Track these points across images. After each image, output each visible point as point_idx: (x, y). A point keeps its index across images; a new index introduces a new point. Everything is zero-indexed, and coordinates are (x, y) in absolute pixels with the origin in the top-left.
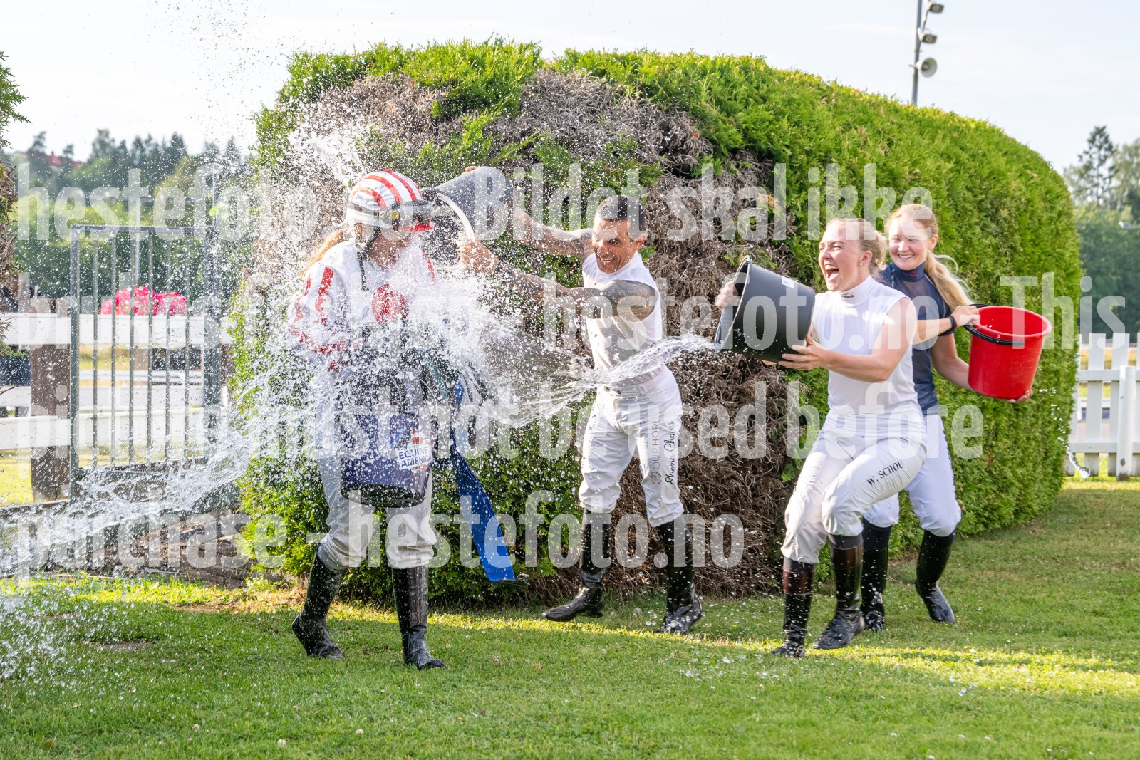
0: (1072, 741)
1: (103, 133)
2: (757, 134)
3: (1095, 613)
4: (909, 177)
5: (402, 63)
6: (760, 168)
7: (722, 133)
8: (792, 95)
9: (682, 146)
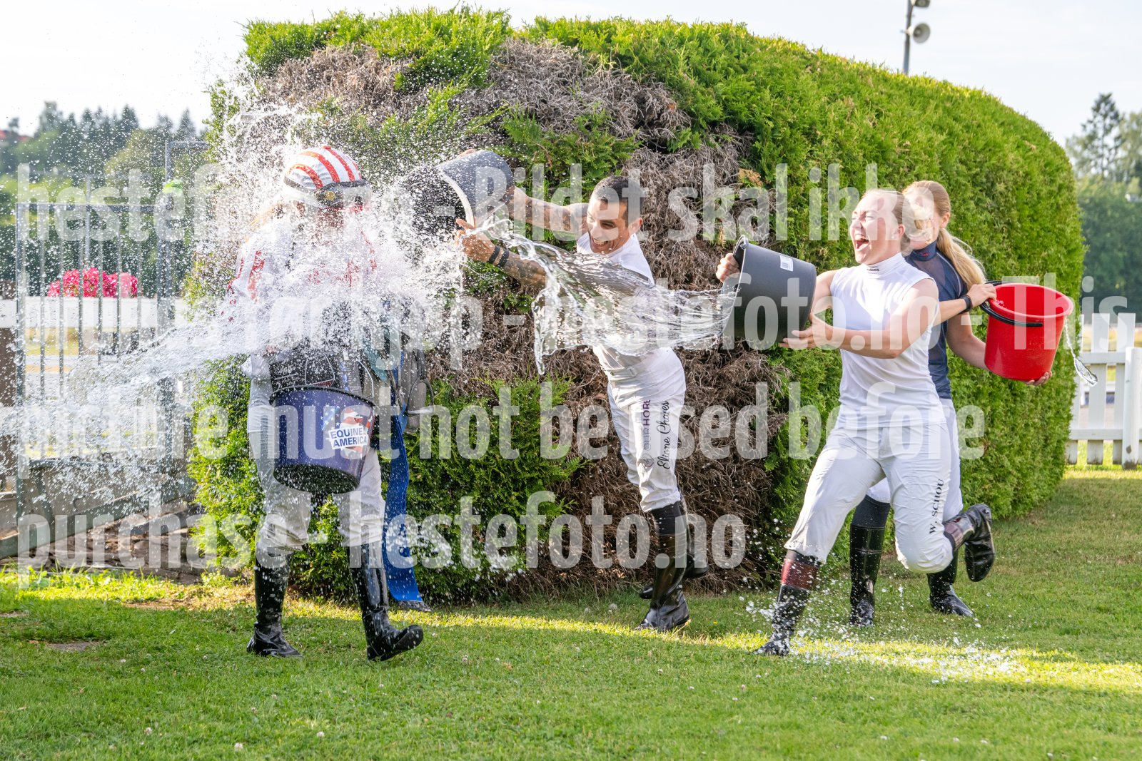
0: (1075, 746)
1: (51, 106)
2: (736, 106)
3: (1099, 609)
4: (898, 150)
5: (363, 32)
6: (741, 141)
7: (701, 105)
8: (775, 64)
9: (659, 119)
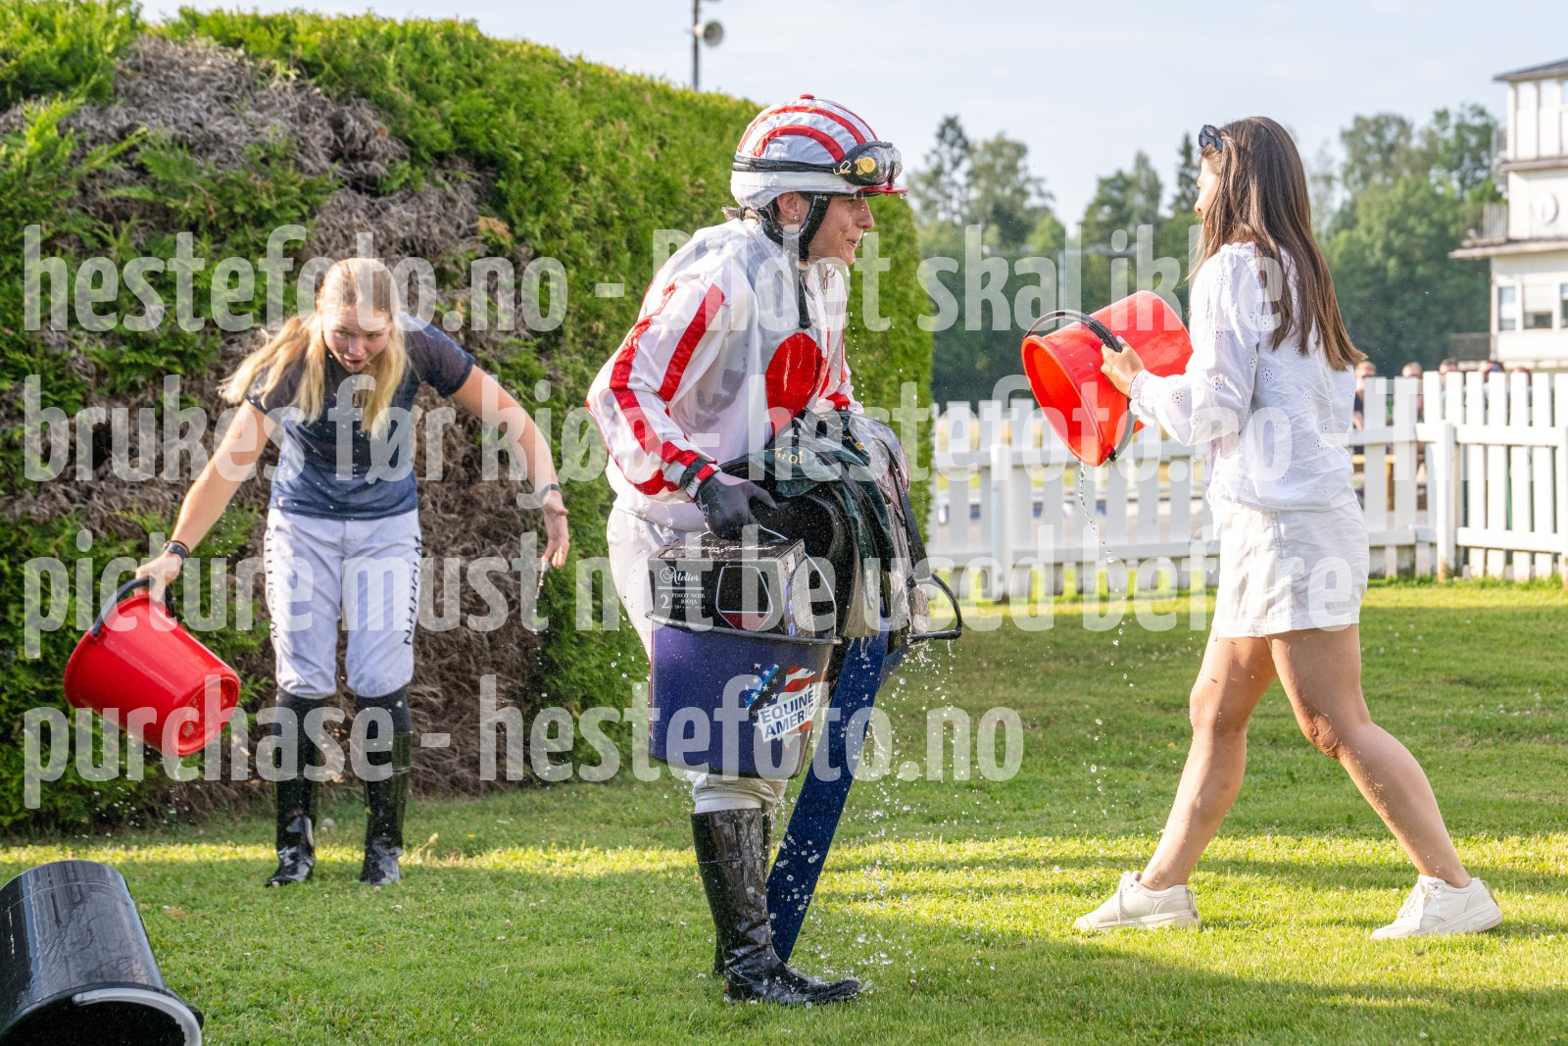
2: (475, 131)
4: (690, 190)
6: (479, 179)
7: (420, 130)
8: (520, 76)
9: (364, 149)
